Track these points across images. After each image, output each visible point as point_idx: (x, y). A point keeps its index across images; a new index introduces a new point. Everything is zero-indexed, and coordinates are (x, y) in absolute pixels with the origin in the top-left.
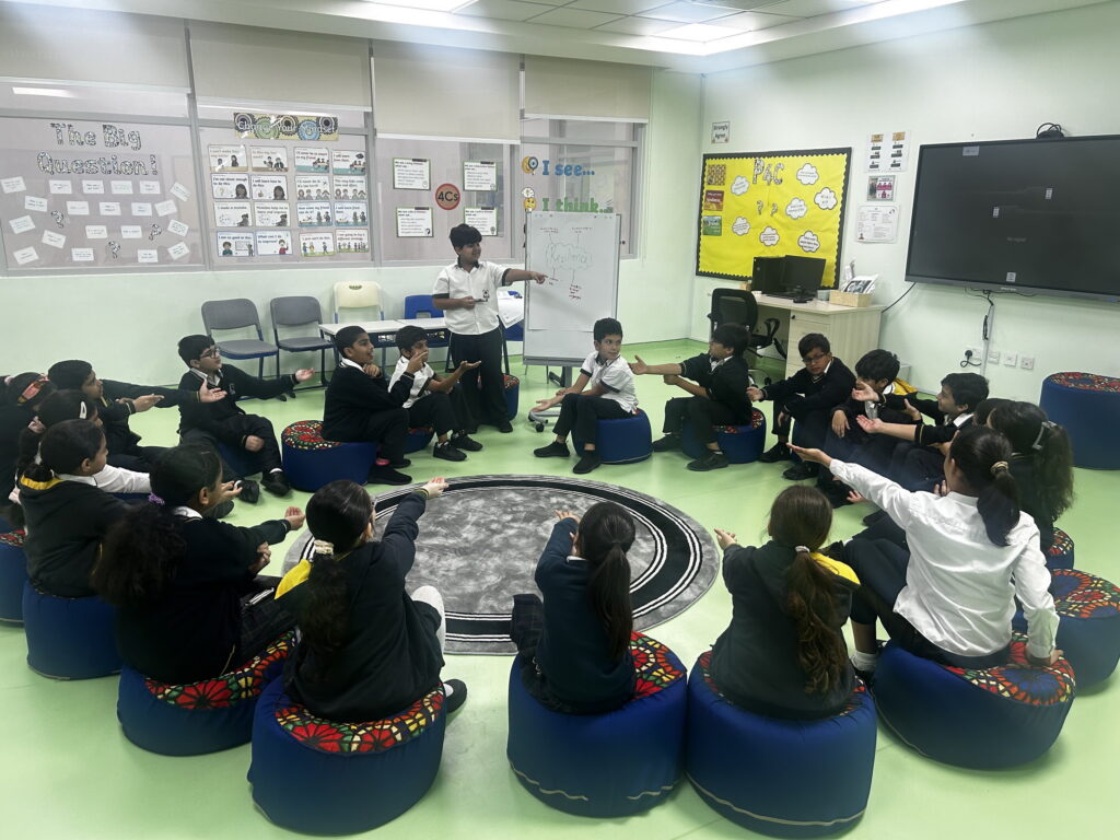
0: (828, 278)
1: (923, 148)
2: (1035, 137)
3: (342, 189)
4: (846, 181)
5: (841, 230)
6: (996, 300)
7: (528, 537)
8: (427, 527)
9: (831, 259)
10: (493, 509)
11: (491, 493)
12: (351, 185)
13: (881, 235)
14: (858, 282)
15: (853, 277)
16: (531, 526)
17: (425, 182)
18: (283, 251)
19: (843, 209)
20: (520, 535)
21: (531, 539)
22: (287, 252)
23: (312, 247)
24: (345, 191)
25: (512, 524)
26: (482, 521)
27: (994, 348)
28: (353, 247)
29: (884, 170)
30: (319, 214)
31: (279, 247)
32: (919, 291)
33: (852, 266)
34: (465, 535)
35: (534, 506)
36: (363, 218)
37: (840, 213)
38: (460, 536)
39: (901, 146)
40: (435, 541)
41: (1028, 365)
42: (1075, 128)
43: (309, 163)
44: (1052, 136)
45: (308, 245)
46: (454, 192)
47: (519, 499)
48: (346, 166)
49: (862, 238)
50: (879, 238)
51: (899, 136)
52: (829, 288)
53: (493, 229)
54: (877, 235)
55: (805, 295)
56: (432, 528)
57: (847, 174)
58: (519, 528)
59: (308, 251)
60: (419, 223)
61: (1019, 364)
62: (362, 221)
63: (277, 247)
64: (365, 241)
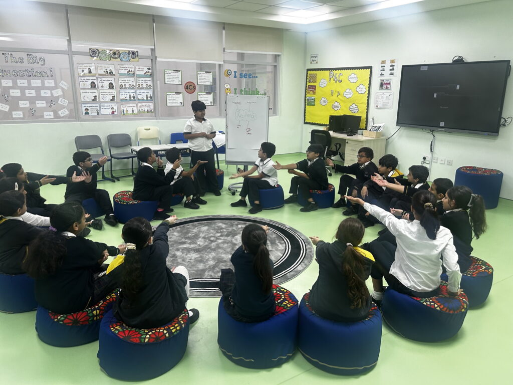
0: (363, 125)
1: (403, 67)
2: (452, 62)
3: (141, 84)
4: (370, 81)
5: (368, 103)
6: (436, 134)
7: (228, 243)
8: (181, 240)
9: (364, 116)
10: (212, 231)
11: (211, 224)
12: (145, 82)
13: (386, 105)
14: (376, 127)
15: (374, 124)
16: (229, 238)
17: (179, 81)
18: (113, 113)
19: (369, 94)
20: (224, 243)
21: (229, 245)
22: (115, 113)
23: (127, 111)
24: (142, 85)
25: (220, 238)
26: (207, 236)
27: (435, 156)
28: (146, 110)
29: (387, 76)
30: (130, 95)
31: (112, 111)
32: (402, 130)
33: (373, 120)
34: (198, 243)
35: (230, 229)
36: (151, 97)
37: (367, 95)
38: (196, 243)
39: (394, 66)
40: (185, 246)
41: (450, 163)
42: (469, 58)
43: (125, 72)
44: (459, 62)
45: (125, 110)
46: (193, 85)
47: (224, 226)
48: (143, 73)
49: (377, 107)
50: (385, 107)
51: (393, 61)
52: (363, 129)
53: (211, 103)
54: (383, 105)
55: (352, 133)
56: (183, 240)
57: (370, 78)
58: (224, 239)
59: (125, 112)
60: (177, 99)
61: (446, 162)
62: (150, 99)
63: (110, 111)
64: (152, 108)
